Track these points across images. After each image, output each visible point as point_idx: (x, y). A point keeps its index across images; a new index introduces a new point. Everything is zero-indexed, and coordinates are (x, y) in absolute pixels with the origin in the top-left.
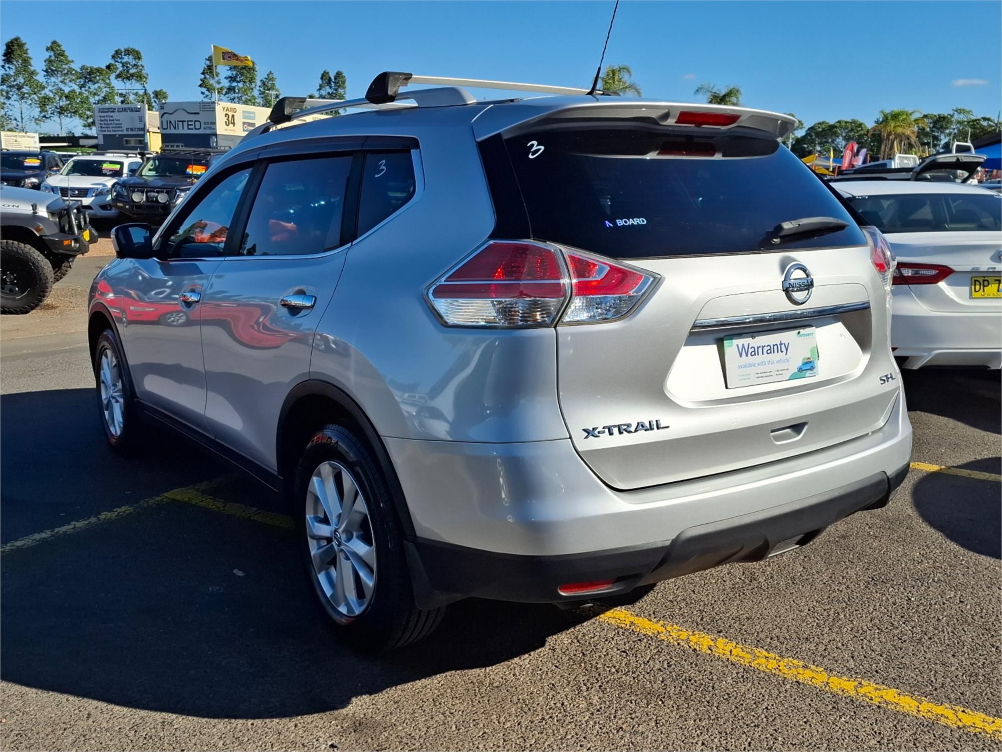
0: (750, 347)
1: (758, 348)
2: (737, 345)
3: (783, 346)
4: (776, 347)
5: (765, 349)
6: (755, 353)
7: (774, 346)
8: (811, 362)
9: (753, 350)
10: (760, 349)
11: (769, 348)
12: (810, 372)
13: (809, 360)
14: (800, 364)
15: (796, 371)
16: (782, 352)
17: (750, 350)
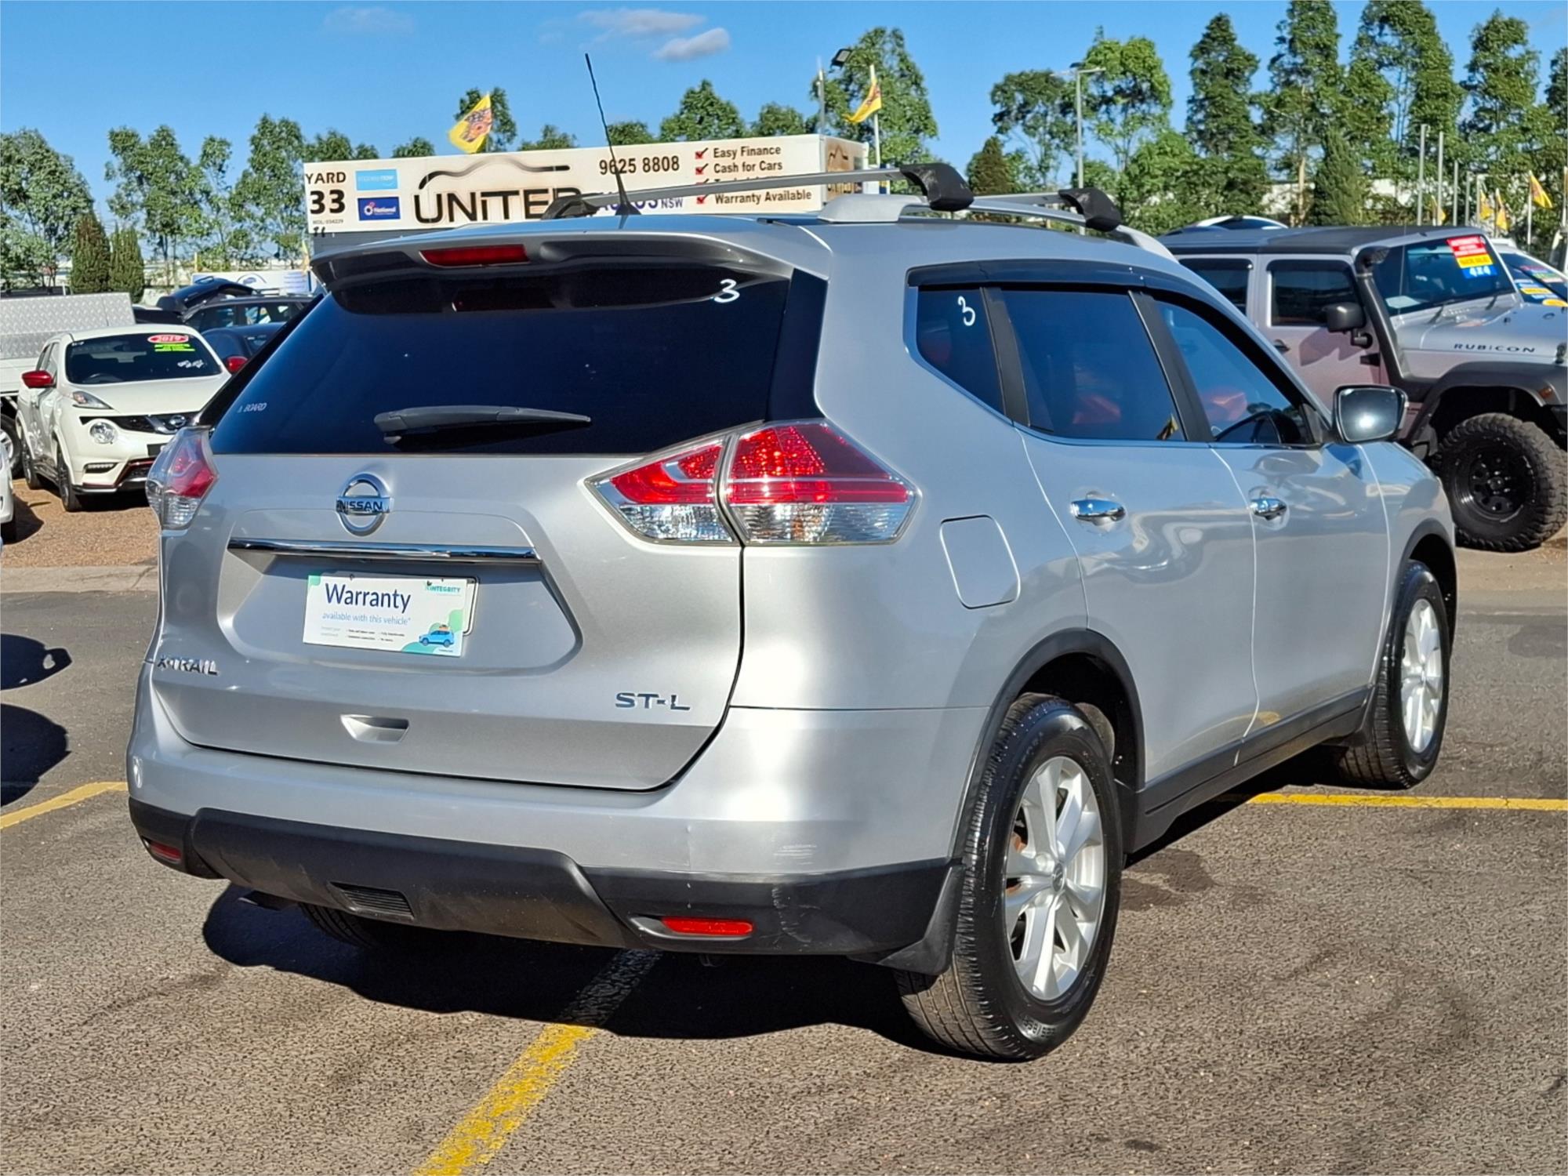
0: (346, 590)
1: (357, 594)
2: (327, 585)
3: (399, 599)
4: (386, 598)
5: (369, 598)
6: (352, 599)
7: (383, 595)
8: (446, 633)
9: (349, 595)
10: (361, 597)
11: (375, 597)
12: (443, 647)
13: (443, 629)
14: (426, 632)
15: (418, 640)
16: (395, 606)
17: (345, 596)
